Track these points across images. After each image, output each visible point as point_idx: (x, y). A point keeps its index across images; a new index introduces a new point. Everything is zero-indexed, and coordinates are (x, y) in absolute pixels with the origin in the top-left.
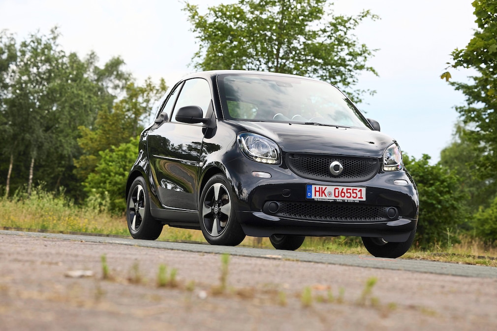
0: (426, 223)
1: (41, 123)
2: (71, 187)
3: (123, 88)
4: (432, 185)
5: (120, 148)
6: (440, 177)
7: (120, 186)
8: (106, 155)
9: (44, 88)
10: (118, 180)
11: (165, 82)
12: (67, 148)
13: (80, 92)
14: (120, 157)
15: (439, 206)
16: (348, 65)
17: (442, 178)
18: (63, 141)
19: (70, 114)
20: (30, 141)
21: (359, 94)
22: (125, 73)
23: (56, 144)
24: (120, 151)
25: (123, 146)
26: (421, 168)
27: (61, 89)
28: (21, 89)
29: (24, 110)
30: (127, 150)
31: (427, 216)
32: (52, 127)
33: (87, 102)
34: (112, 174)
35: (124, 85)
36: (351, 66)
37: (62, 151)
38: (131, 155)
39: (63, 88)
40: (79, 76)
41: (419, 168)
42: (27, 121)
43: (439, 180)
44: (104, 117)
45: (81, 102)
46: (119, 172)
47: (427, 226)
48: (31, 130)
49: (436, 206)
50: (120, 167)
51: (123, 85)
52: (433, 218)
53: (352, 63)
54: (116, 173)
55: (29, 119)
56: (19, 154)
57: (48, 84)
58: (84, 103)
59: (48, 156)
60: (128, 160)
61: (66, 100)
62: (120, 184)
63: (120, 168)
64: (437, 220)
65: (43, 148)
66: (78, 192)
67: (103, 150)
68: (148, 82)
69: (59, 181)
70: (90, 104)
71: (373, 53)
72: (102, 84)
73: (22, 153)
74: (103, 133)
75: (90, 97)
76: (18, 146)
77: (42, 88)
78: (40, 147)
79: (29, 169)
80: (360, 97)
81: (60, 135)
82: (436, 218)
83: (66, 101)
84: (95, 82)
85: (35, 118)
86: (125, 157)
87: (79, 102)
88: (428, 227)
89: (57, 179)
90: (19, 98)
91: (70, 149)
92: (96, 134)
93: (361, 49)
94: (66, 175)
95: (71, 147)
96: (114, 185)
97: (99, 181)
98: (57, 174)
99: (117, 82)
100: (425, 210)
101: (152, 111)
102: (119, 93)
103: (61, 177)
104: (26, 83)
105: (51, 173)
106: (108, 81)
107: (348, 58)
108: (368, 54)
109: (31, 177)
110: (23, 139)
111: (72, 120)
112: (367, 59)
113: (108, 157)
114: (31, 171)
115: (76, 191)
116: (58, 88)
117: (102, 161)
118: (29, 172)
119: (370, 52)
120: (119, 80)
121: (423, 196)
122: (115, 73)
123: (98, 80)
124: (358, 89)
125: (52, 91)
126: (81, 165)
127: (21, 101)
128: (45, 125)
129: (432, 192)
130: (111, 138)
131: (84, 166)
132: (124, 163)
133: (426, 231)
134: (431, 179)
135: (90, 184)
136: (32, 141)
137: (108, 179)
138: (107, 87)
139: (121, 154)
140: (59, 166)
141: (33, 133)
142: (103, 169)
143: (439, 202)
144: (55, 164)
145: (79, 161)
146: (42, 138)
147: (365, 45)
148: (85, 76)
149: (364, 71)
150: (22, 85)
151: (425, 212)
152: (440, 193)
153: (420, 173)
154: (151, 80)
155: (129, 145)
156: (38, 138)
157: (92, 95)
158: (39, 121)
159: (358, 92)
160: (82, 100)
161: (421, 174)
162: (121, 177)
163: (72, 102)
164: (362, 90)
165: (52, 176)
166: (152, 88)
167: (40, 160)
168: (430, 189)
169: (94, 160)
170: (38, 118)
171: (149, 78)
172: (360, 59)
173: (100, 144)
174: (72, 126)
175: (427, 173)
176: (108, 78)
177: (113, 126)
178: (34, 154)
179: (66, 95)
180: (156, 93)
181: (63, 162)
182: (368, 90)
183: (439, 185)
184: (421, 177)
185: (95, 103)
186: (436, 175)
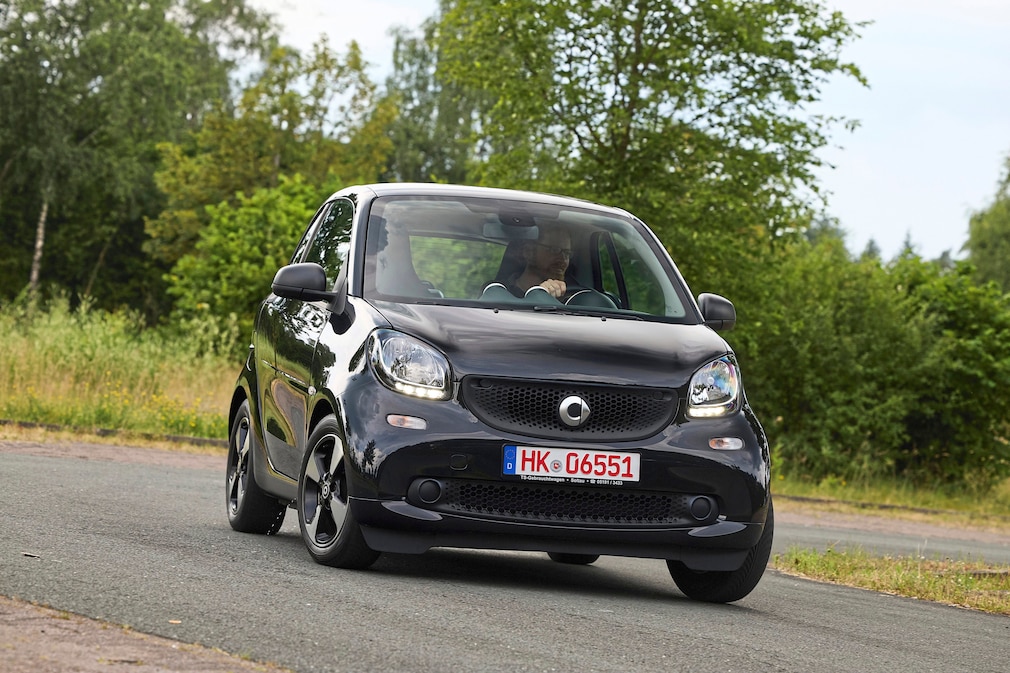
0: (959, 420)
1: (66, 122)
2: (129, 270)
3: (252, 46)
4: (974, 334)
5: (255, 199)
6: (994, 315)
7: (252, 289)
8: (222, 213)
9: (75, 43)
10: (249, 275)
11: (360, 52)
12: (125, 182)
13: (157, 56)
14: (254, 221)
15: (992, 384)
16: (797, 58)
17: (1000, 317)
18: (116, 165)
19: (132, 104)
20: (40, 163)
21: (819, 125)
22: (259, 14)
23: (100, 170)
24: (253, 206)
25: (261, 194)
26: (951, 295)
27: (114, 48)
28: (23, 44)
29: (28, 91)
30: (270, 205)
31: (962, 404)
32: (90, 131)
33: (173, 79)
34: (235, 259)
35: (256, 40)
36: (805, 60)
37: (114, 188)
38: (279, 218)
39: (118, 45)
40: (156, 19)
41: (946, 293)
42: (34, 116)
43: (991, 323)
44: (218, 126)
45: (158, 78)
46: (250, 255)
47: (959, 426)
48: (41, 138)
49: (984, 382)
50: (253, 243)
51: (253, 39)
52: (974, 409)
53: (808, 54)
54: (243, 258)
55: (40, 114)
56: (14, 191)
57: (83, 32)
58: (167, 82)
59: (79, 198)
60: (270, 229)
61: (125, 72)
62: (252, 284)
63: (252, 245)
64: (983, 413)
65: (71, 180)
66: (145, 283)
67: (216, 202)
68: (321, 49)
69: (102, 255)
70: (180, 83)
71: (857, 30)
72: (206, 38)
73: (21, 189)
74: (215, 163)
75: (178, 66)
76: (11, 173)
77: (71, 42)
78: (62, 177)
79: (36, 227)
80: (822, 132)
81: (109, 151)
82: (980, 408)
83: (125, 75)
84: (188, 31)
85: (53, 111)
86: (264, 220)
87: (153, 78)
88: (962, 429)
89: (100, 250)
90: (18, 64)
91: (130, 186)
92: (199, 163)
93: (830, 23)
94: (120, 243)
95: (132, 180)
96: (238, 286)
97: (204, 274)
98: (98, 239)
99: (239, 32)
100: (958, 391)
101: (326, 117)
102: (244, 58)
103: (106, 247)
104: (34, 29)
105: (85, 238)
106: (218, 29)
107: (799, 41)
108: (846, 34)
109: (40, 244)
110: (24, 158)
111: (137, 117)
112: (843, 42)
113: (225, 220)
114: (41, 231)
115: (140, 279)
116: (107, 45)
117: (212, 228)
118: (35, 234)
119: (850, 29)
120: (245, 28)
121: (955, 359)
122: (236, 11)
123: (195, 27)
124: (819, 113)
125: (93, 51)
126: (162, 232)
127: (21, 70)
128: (76, 127)
129: (975, 351)
130: (232, 176)
131: (169, 235)
132: (261, 235)
133: (958, 437)
134: (974, 321)
135: (181, 278)
136: (44, 164)
137: (225, 270)
138: (217, 44)
139: (256, 215)
140: (103, 223)
141: (47, 144)
142: (215, 246)
143: (992, 374)
144: (95, 216)
145: (156, 222)
146: (67, 158)
147: (840, 13)
148: (169, 16)
149: (836, 73)
150: (25, 35)
151: (957, 395)
152: (993, 354)
153: (949, 305)
154: (328, 45)
155: (275, 193)
156: (57, 158)
157: (183, 64)
158: (62, 117)
159: (817, 120)
160: (160, 74)
161: (951, 308)
162: (255, 267)
163: (140, 78)
164: (826, 117)
165: (89, 243)
166: (328, 63)
167: (60, 208)
168: (972, 343)
169: (191, 221)
170: (60, 111)
171: (324, 41)
172: (826, 45)
173: (206, 187)
174: (135, 131)
175: (965, 306)
176: (219, 22)
177: (238, 148)
178: (48, 191)
179: (126, 62)
180: (338, 75)
181: (114, 214)
182: (842, 118)
183: (991, 334)
184: (950, 314)
185: (191, 81)
186: (985, 310)
